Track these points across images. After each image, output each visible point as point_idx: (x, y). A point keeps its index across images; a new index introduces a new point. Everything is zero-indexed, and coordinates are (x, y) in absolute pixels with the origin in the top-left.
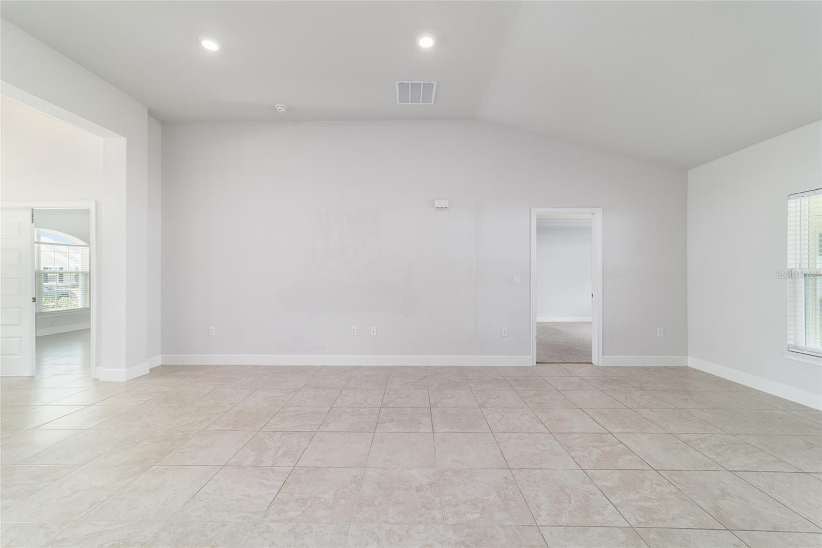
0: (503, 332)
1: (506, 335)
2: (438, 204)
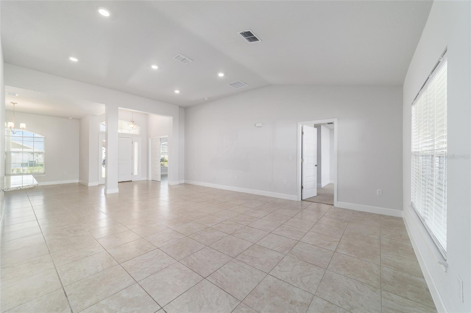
0: (284, 183)
1: (285, 184)
2: (257, 125)
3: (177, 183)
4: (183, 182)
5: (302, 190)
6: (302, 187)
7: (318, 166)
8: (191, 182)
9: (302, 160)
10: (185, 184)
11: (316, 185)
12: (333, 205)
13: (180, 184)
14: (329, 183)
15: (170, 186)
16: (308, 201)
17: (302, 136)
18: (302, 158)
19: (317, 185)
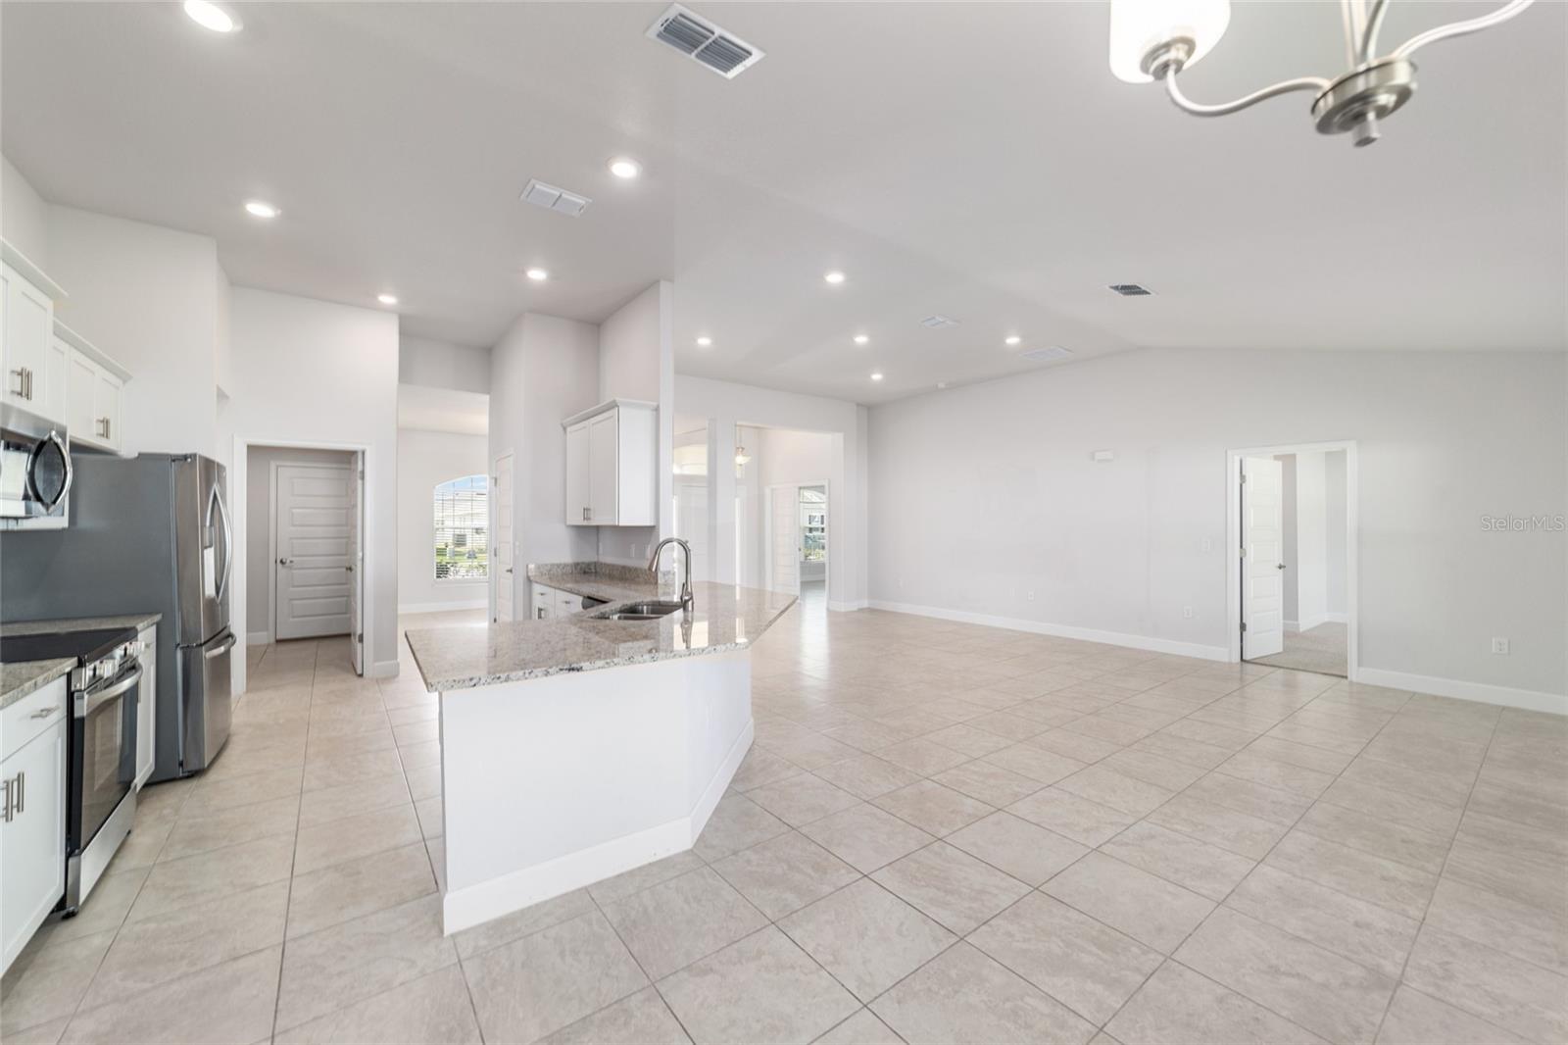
0: (1185, 614)
1: (1190, 616)
2: (1100, 456)
3: (854, 606)
4: (865, 604)
5: (1244, 633)
6: (1243, 627)
7: (1288, 567)
8: (889, 606)
9: (1241, 553)
10: (871, 610)
11: (1281, 625)
12: (1346, 677)
13: (861, 610)
14: (1326, 620)
15: (832, 614)
16: (1262, 664)
17: (1241, 486)
18: (1241, 547)
19: (1284, 624)
